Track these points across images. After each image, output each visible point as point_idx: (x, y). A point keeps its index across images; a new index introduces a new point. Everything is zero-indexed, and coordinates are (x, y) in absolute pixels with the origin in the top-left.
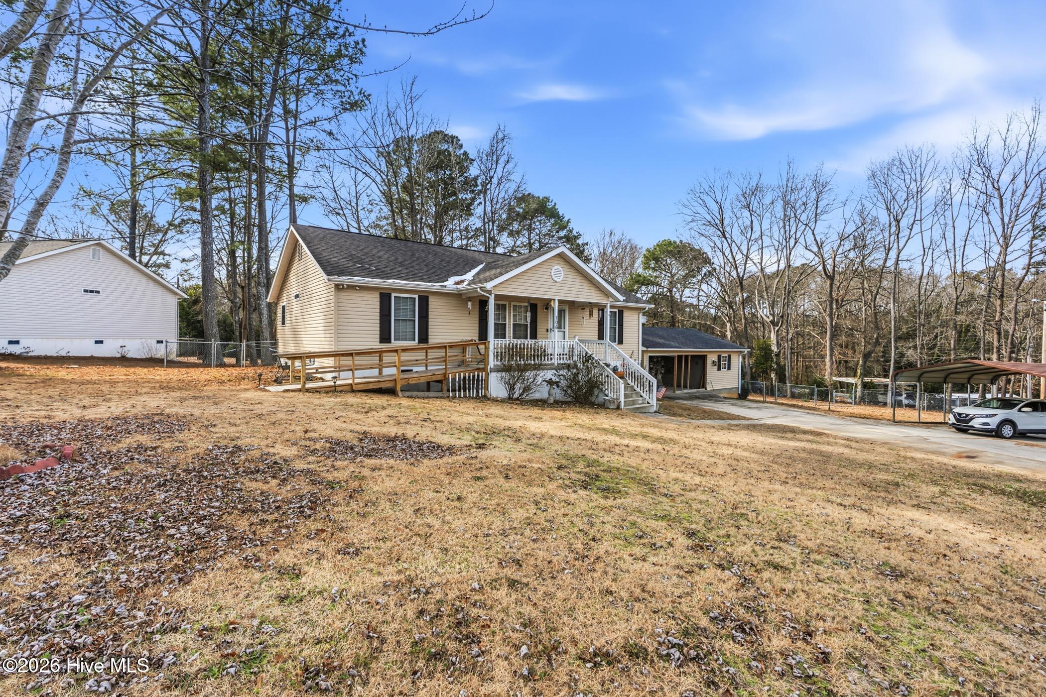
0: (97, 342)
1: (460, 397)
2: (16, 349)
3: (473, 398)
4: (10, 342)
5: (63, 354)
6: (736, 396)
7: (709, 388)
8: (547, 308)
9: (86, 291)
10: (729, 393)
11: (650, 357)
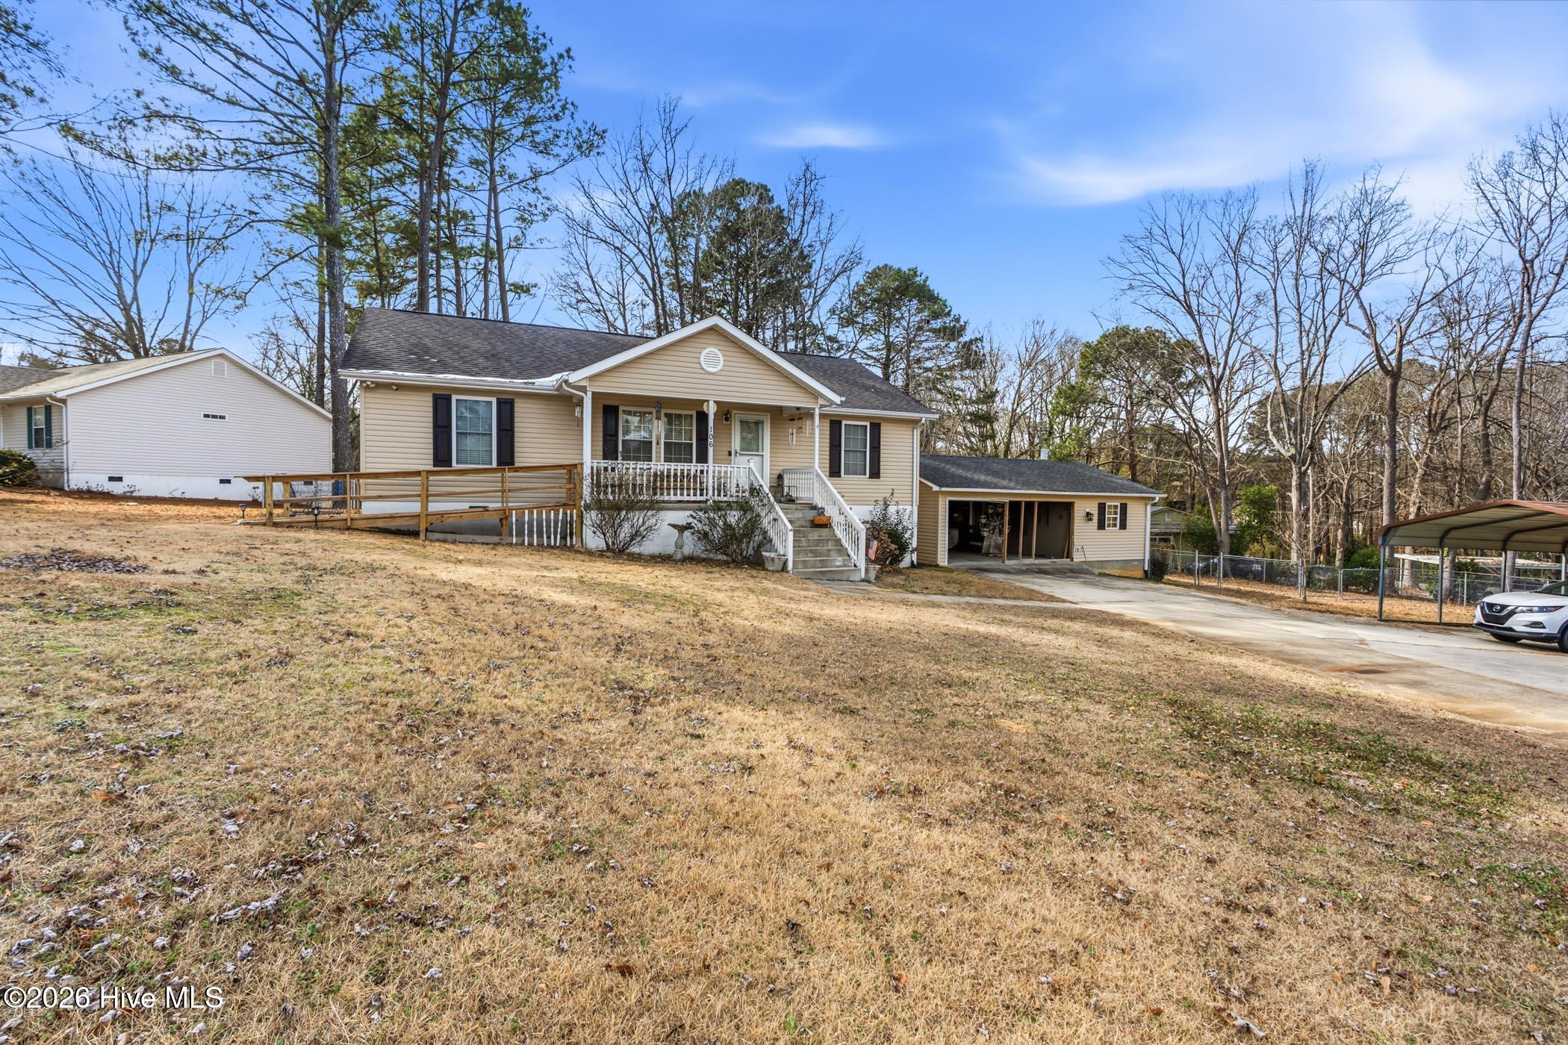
0: (222, 481)
1: (531, 544)
2: (117, 488)
3: (554, 547)
4: (111, 479)
5: (177, 494)
6: (1140, 574)
7: (1078, 557)
8: (727, 419)
9: (206, 416)
10: (1121, 568)
11: (954, 506)
